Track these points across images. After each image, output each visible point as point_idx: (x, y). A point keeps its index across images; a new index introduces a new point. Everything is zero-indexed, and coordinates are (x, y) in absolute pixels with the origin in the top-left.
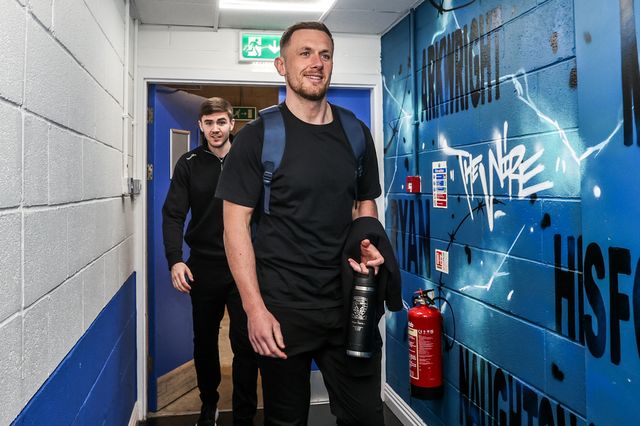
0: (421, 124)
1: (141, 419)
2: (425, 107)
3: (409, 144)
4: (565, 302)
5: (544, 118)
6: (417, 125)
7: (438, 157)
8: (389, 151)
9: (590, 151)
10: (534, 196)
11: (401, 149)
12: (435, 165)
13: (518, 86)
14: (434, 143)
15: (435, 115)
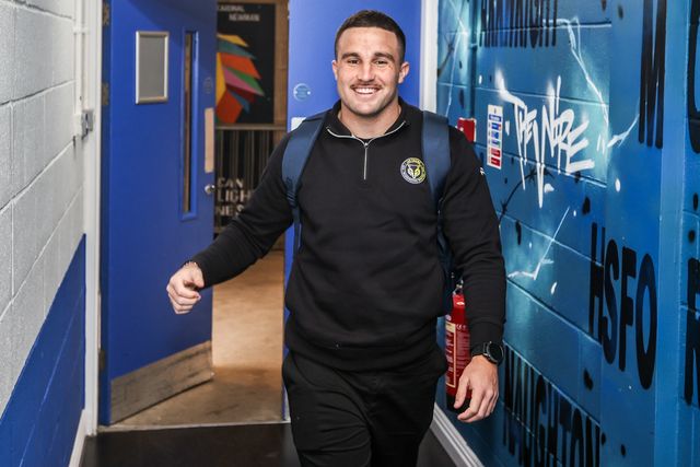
0: (480, 51)
1: (89, 434)
2: (484, 29)
3: (464, 72)
4: (597, 300)
5: (591, 85)
6: (474, 50)
7: (494, 99)
8: (443, 73)
9: (616, 139)
10: (578, 174)
11: (457, 75)
12: (491, 109)
13: (572, 37)
14: (490, 79)
15: (495, 44)
